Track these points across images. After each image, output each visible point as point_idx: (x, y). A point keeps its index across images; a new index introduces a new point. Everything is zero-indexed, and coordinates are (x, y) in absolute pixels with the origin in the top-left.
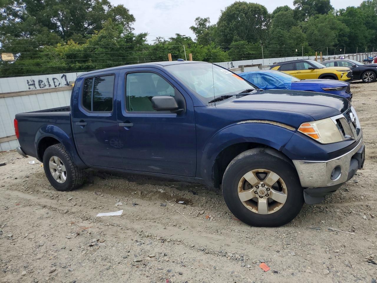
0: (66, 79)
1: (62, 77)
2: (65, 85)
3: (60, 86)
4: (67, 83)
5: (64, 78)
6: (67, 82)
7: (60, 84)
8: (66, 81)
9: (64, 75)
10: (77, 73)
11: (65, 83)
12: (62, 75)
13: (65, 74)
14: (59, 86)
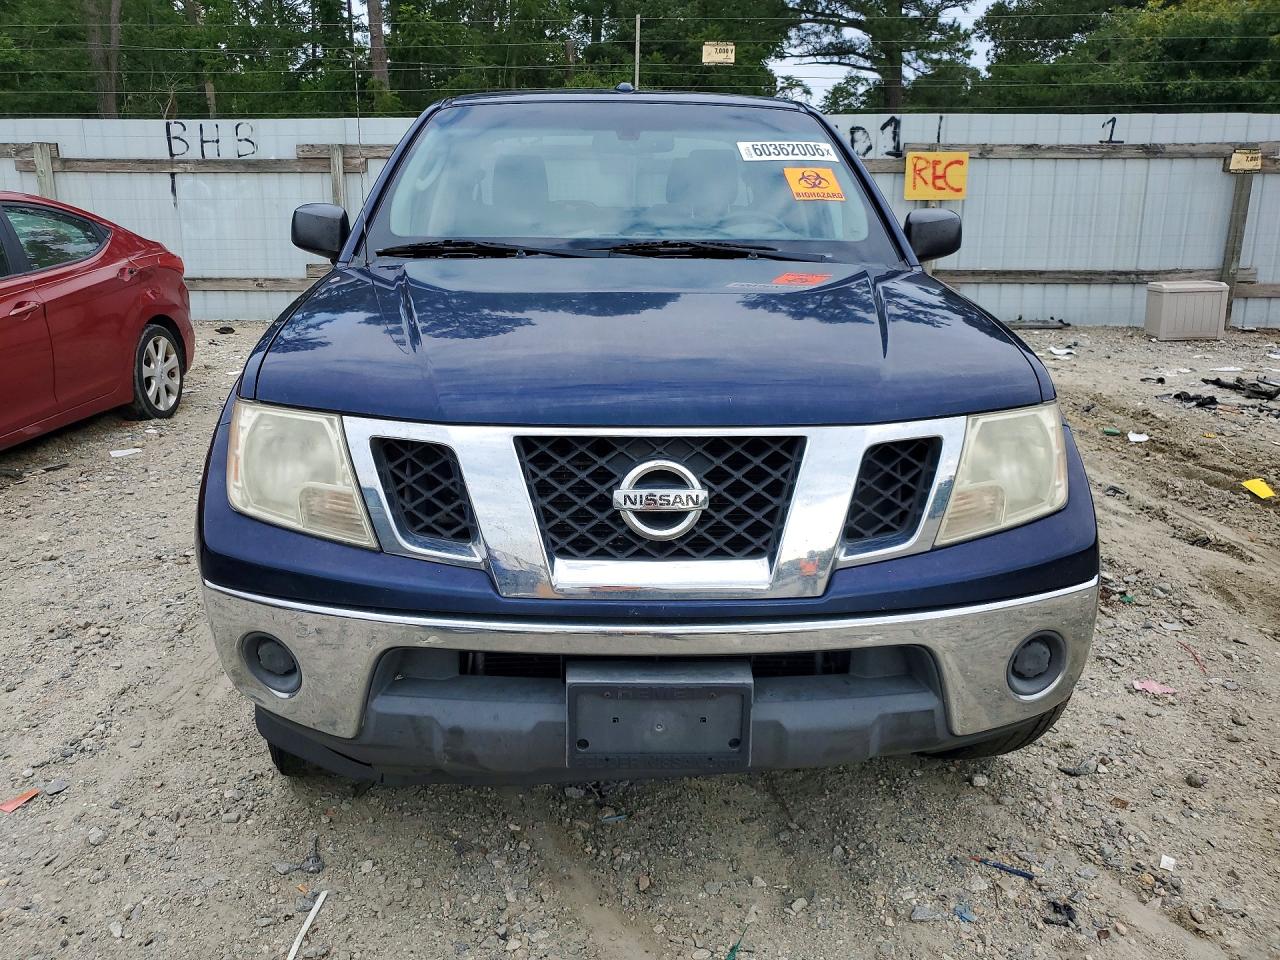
0: (895, 135)
1: (883, 128)
2: (888, 154)
3: (870, 155)
4: (897, 147)
5: (890, 129)
6: (898, 143)
7: (870, 148)
8: (894, 139)
9: (893, 119)
10: (944, 115)
11: (890, 147)
12: (886, 117)
13: (897, 116)
14: (864, 154)
